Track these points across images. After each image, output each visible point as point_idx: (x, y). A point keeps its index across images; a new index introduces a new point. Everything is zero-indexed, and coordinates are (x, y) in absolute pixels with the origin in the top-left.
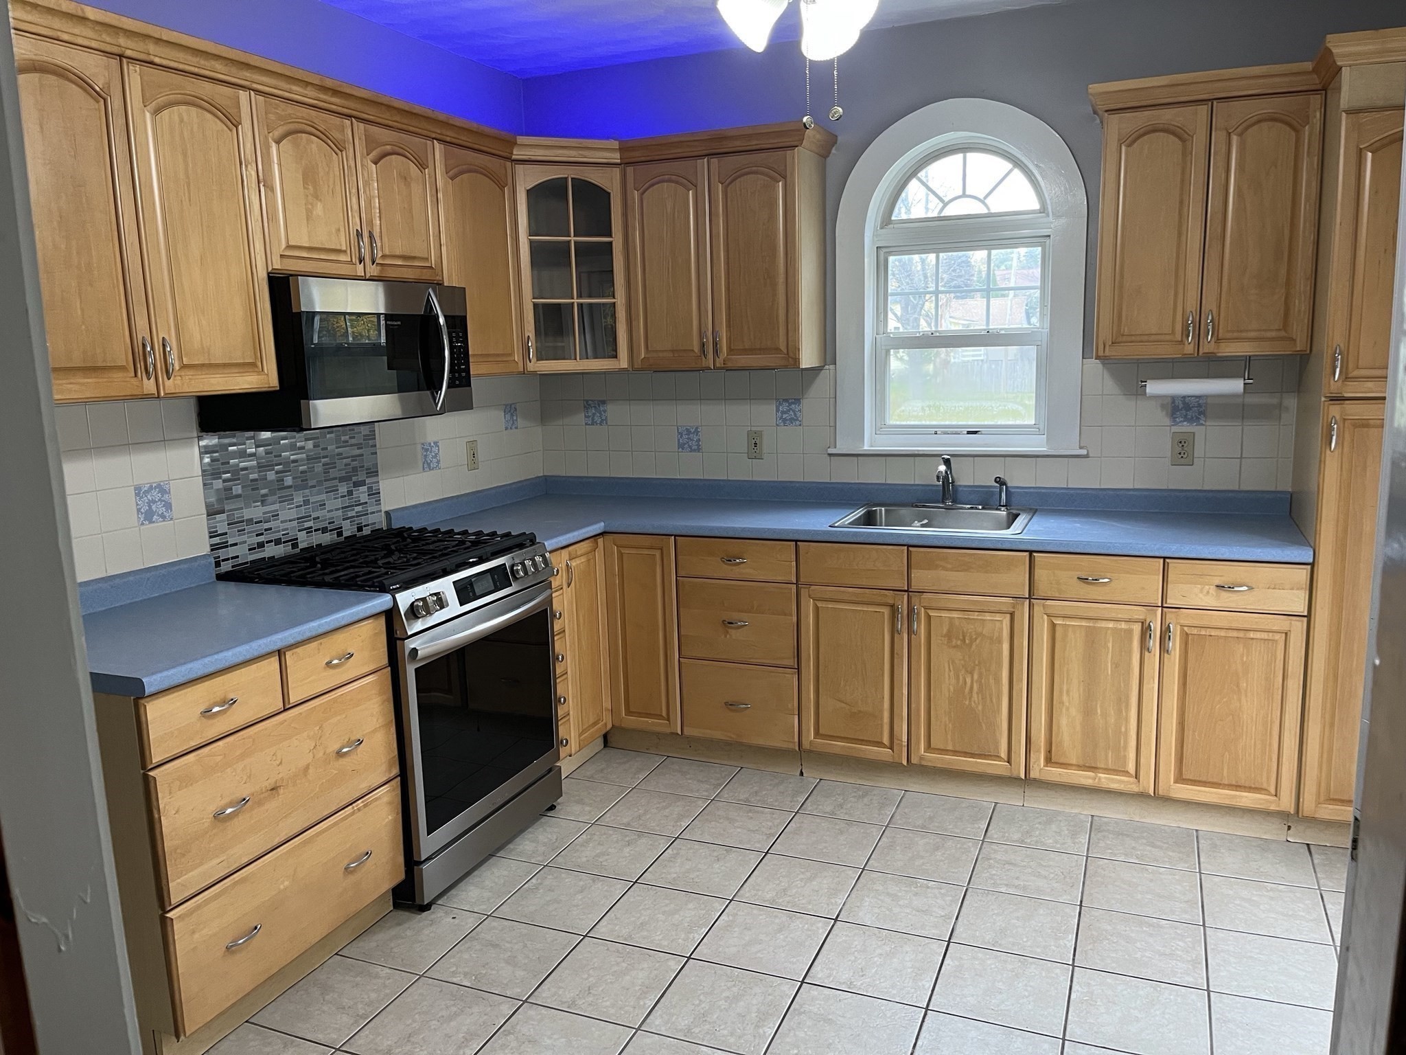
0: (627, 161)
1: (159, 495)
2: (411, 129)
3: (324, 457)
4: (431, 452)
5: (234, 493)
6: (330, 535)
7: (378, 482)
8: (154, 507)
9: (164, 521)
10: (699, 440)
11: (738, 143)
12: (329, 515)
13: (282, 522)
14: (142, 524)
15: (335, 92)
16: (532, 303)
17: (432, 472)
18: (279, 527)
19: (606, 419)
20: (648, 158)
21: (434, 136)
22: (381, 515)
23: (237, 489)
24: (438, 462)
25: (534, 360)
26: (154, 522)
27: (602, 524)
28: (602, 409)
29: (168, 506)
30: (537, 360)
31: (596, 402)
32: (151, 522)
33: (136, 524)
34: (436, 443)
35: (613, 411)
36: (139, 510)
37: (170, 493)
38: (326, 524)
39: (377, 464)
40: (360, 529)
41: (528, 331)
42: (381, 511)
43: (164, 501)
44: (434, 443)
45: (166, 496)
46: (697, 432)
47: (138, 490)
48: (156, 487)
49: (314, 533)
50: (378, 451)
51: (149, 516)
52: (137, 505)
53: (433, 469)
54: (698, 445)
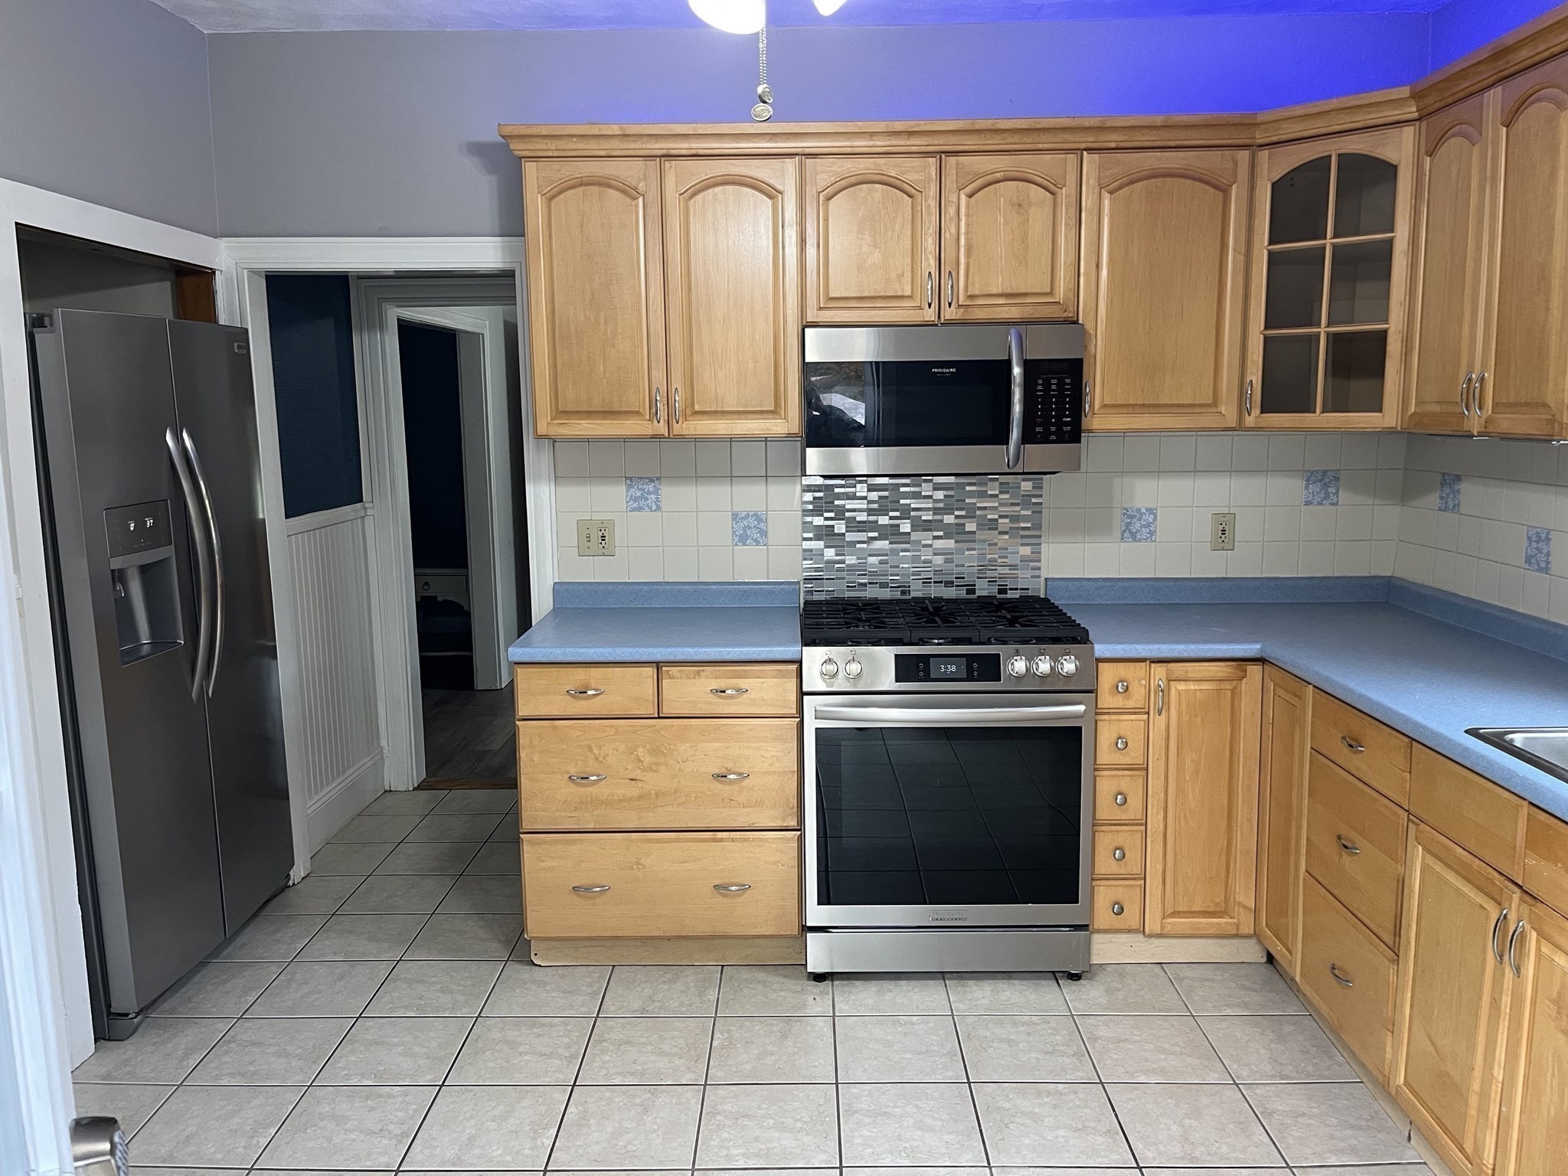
0: (1426, 112)
1: (755, 522)
2: (1040, 146)
3: (958, 509)
4: (1139, 519)
5: (836, 531)
6: (956, 590)
7: (1040, 544)
8: (749, 532)
9: (757, 545)
10: (1548, 554)
11: (1524, 53)
12: (956, 570)
13: (891, 567)
14: (736, 545)
15: (911, 134)
16: (1262, 337)
17: (1136, 544)
18: (888, 571)
19: (1459, 505)
20: (1442, 104)
21: (1083, 146)
22: (1040, 582)
23: (839, 528)
24: (1152, 533)
25: (1256, 411)
26: (747, 545)
27: (1258, 646)
28: (1456, 487)
29: (764, 533)
30: (1262, 412)
31: (1451, 476)
32: (744, 544)
33: (730, 543)
34: (1150, 511)
35: (1470, 492)
36: (734, 532)
37: (766, 522)
38: (952, 578)
39: (1041, 524)
40: (1001, 591)
41: (1252, 373)
42: (1039, 577)
43: (760, 528)
44: (1147, 510)
45: (762, 525)
46: (1548, 540)
47: (735, 516)
48: (752, 516)
49: (932, 584)
50: (1044, 510)
51: (743, 539)
52: (733, 528)
53: (1140, 540)
54: (1548, 563)
